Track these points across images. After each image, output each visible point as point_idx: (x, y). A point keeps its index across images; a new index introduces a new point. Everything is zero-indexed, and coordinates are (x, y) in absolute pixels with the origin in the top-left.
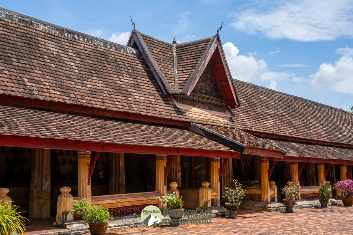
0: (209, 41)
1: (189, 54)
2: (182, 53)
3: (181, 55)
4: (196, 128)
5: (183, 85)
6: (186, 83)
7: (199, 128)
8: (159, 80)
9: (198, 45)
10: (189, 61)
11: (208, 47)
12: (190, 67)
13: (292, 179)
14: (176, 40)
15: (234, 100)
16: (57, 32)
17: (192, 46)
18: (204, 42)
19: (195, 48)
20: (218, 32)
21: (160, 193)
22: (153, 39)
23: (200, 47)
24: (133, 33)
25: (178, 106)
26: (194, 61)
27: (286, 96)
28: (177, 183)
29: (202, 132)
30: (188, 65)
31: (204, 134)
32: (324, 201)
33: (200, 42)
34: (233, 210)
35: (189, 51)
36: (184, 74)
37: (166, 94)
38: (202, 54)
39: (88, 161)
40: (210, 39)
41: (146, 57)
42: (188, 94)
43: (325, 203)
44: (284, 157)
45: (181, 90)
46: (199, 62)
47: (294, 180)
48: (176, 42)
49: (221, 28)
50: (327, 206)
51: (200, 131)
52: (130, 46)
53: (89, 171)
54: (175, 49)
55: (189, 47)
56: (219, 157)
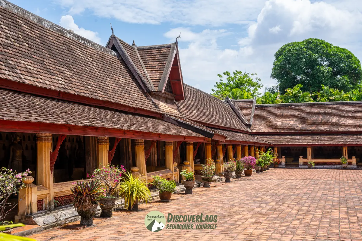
0: (170, 47)
1: (152, 56)
2: (146, 55)
3: (145, 57)
4: (169, 119)
5: (157, 83)
6: (160, 82)
7: (172, 119)
8: (139, 79)
9: (160, 50)
10: (155, 63)
11: (171, 52)
12: (157, 68)
13: (219, 157)
14: (135, 43)
15: (183, 95)
16: (76, 39)
17: (154, 50)
18: (165, 48)
19: (157, 52)
20: (176, 40)
21: (171, 170)
22: (124, 43)
23: (162, 51)
24: (112, 37)
25: (154, 101)
26: (160, 64)
27: (192, 89)
28: (177, 162)
29: (175, 122)
30: (156, 66)
31: (177, 124)
32: (239, 173)
33: (161, 47)
34: (208, 181)
35: (152, 54)
36: (154, 74)
37: (146, 91)
38: (166, 57)
39: (143, 147)
40: (171, 46)
41: (126, 59)
42: (163, 92)
43: (239, 175)
44: (226, 141)
45: (157, 88)
46: (166, 65)
47: (220, 158)
48: (135, 44)
49: (179, 37)
50: (240, 176)
51: (173, 121)
52: (109, 48)
53: (145, 155)
54: (137, 52)
55: (150, 50)
56: (192, 141)
